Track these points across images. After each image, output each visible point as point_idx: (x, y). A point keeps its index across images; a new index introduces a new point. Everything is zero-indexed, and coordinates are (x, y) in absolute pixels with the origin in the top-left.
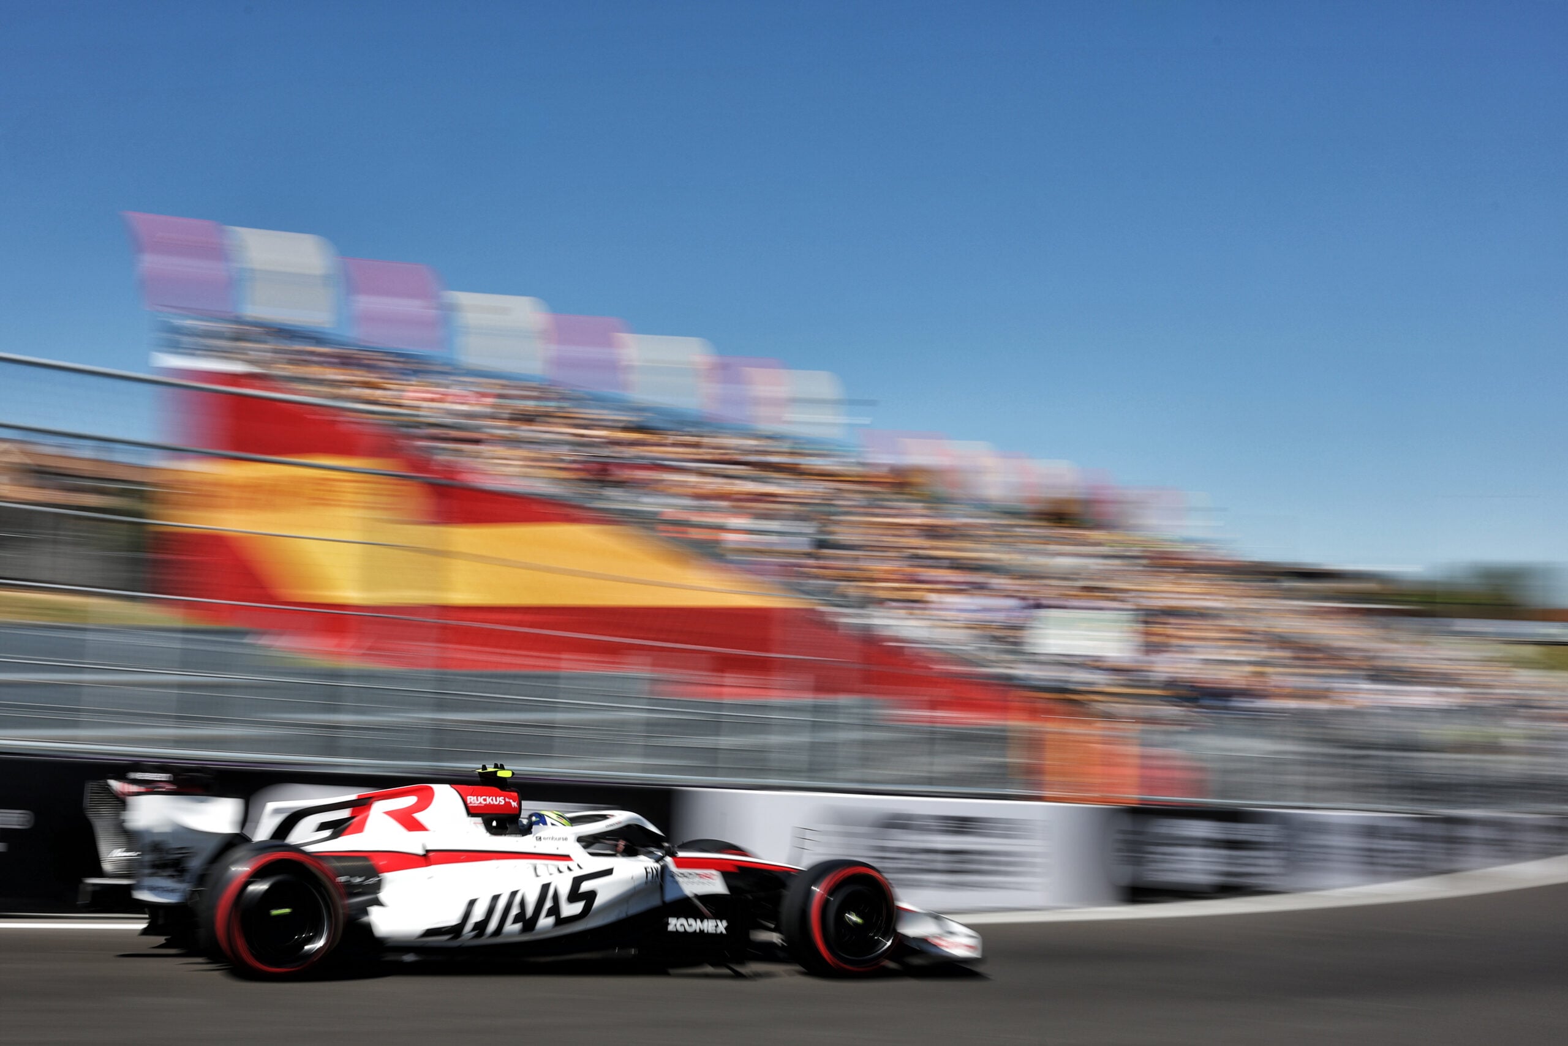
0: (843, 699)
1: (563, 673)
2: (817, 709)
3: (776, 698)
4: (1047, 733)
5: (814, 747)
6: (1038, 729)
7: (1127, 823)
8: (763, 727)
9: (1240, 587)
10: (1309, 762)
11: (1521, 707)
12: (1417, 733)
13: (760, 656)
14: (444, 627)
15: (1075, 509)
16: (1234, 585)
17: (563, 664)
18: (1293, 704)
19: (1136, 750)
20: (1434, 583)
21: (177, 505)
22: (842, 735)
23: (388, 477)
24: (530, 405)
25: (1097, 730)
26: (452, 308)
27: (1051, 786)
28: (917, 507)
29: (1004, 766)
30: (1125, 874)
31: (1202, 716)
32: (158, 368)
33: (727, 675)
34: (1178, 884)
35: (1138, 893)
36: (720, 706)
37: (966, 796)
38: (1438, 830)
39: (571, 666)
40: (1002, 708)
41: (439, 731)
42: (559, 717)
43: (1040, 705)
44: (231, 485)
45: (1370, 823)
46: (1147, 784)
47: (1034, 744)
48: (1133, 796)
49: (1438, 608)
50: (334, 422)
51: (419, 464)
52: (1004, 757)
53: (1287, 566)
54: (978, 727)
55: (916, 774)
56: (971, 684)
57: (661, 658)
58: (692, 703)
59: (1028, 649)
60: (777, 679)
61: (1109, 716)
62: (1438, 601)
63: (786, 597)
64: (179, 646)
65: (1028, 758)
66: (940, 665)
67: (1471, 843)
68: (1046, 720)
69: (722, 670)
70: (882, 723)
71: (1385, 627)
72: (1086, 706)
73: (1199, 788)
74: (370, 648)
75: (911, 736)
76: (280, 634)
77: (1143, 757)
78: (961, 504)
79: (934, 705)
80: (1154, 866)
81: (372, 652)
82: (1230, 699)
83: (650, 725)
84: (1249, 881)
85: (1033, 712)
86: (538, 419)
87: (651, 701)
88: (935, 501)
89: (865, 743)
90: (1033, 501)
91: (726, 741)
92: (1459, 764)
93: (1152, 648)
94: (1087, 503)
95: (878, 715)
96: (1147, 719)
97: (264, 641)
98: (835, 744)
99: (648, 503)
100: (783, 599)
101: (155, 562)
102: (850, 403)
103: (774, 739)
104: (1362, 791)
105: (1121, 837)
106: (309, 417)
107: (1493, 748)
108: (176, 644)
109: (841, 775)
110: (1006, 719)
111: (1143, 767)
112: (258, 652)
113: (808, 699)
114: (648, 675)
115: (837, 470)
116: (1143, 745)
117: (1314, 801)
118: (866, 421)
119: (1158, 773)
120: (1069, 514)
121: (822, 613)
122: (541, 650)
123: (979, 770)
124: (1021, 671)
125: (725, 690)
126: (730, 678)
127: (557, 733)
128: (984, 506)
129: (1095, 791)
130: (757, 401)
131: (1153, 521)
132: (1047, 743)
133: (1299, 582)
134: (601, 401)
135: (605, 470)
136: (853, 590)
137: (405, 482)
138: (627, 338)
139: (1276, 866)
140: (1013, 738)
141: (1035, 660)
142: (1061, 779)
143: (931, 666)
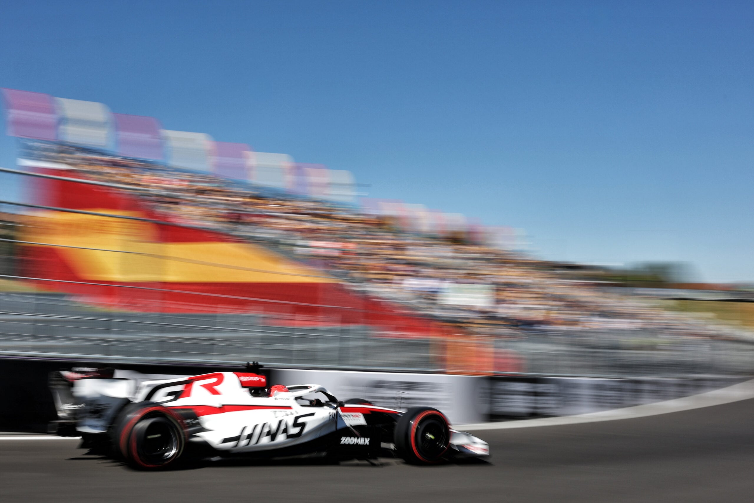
0: (352, 327)
1: (218, 314)
2: (342, 331)
3: (320, 326)
4: (448, 342)
5: (341, 349)
6: (445, 340)
7: (486, 385)
8: (314, 340)
9: (538, 273)
10: (572, 355)
11: (667, 329)
12: (618, 341)
13: (313, 306)
14: (164, 293)
15: (463, 236)
16: (535, 272)
17: (218, 310)
18: (564, 328)
19: (492, 350)
20: (626, 271)
21: (30, 233)
22: (352, 344)
23: (135, 220)
24: (205, 186)
25: (473, 340)
26: (166, 139)
27: (450, 367)
28: (389, 236)
29: (428, 358)
30: (485, 408)
31: (524, 334)
32: (21, 166)
33: (297, 315)
34: (510, 412)
35: (493, 417)
36: (293, 330)
37: (410, 372)
38: (627, 386)
39: (222, 311)
40: (427, 330)
41: (161, 343)
42: (217, 335)
43: (445, 329)
44: (57, 224)
45: (596, 383)
46: (497, 366)
47: (443, 347)
48: (491, 372)
49: (628, 282)
50: (107, 193)
51: (150, 214)
52: (428, 353)
53: (561, 263)
54: (418, 339)
55: (386, 361)
56: (413, 319)
57: (268, 307)
58: (279, 328)
59: (438, 302)
60: (321, 317)
61: (478, 334)
62: (628, 279)
63: (325, 278)
64: (34, 302)
65: (442, 354)
66: (398, 310)
67: (644, 392)
68: (447, 336)
69: (295, 313)
70: (374, 338)
71: (605, 292)
72: (467, 329)
73: (518, 367)
74: (127, 303)
75: (388, 344)
76: (81, 296)
77: (495, 353)
78: (408, 234)
79: (398, 329)
80: (497, 404)
81: (129, 305)
82: (533, 325)
83: (264, 340)
84: (544, 411)
85: (443, 332)
86: (206, 192)
87: (264, 328)
88: (398, 232)
89: (366, 347)
90: (443, 232)
91: (295, 346)
92: (638, 355)
93: (499, 301)
94: (469, 233)
95: (370, 334)
96: (498, 335)
97: (72, 299)
98: (348, 348)
99: (260, 233)
100: (325, 279)
101: (22, 261)
102: (358, 185)
103: (320, 346)
104: (595, 368)
105: (482, 391)
106: (95, 190)
107: (653, 347)
108: (32, 301)
109: (351, 362)
110: (429, 335)
111: (495, 358)
112: (70, 305)
113: (338, 326)
114: (262, 315)
115: (352, 217)
116: (495, 347)
117: (574, 373)
118: (366, 194)
119: (502, 361)
120: (460, 239)
121: (342, 285)
122: (206, 303)
123: (419, 360)
124: (437, 313)
125: (296, 322)
126: (298, 317)
127: (216, 343)
128: (419, 234)
129: (472, 369)
130: (312, 185)
131: (500, 242)
132: (448, 346)
133: (570, 271)
134: (239, 184)
135: (239, 216)
136: (357, 274)
137: (143, 223)
138: (250, 153)
139: (554, 404)
140: (432, 344)
141: (443, 308)
142: (454, 363)
143: (394, 311)
